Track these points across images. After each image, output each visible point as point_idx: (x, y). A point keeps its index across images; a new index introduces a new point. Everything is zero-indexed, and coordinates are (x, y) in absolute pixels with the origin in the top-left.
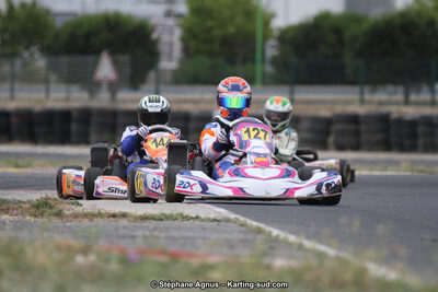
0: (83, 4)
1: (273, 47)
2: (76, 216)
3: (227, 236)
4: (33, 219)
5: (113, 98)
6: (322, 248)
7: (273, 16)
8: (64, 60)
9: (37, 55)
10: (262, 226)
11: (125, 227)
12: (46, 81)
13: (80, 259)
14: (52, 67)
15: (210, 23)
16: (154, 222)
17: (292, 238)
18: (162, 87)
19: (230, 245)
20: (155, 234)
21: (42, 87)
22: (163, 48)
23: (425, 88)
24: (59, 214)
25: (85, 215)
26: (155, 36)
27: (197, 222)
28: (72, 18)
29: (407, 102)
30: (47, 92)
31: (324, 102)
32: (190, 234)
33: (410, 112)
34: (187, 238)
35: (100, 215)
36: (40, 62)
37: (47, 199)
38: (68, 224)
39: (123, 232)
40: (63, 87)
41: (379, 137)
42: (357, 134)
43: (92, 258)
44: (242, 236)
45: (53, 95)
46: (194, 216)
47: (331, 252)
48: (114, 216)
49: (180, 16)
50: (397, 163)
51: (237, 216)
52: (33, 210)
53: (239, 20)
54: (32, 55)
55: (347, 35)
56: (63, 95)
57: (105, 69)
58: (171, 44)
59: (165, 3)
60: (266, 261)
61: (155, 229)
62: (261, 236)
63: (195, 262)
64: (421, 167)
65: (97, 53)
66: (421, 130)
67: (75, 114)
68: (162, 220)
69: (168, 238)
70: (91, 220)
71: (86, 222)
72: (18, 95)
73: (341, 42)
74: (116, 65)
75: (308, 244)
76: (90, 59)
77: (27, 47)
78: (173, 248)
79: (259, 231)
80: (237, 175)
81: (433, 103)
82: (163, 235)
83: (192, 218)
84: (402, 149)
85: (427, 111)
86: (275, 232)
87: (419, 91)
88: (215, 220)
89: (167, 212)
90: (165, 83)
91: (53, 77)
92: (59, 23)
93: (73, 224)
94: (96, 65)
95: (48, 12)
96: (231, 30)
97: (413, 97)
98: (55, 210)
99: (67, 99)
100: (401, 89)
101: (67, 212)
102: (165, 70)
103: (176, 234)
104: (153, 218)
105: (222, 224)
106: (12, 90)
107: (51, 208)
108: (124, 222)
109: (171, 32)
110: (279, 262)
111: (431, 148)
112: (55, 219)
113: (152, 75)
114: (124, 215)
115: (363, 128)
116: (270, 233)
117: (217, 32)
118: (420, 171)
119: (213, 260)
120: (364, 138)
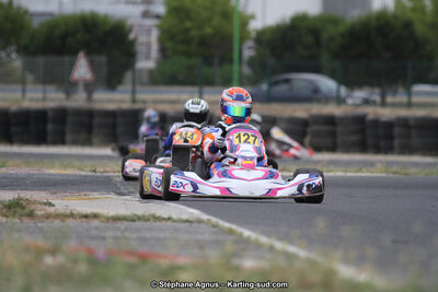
0: (61, 4)
1: (250, 48)
2: (48, 216)
3: (199, 237)
4: (4, 219)
5: (89, 99)
6: (292, 249)
7: (253, 17)
8: (41, 60)
9: (14, 56)
10: (234, 227)
11: (97, 228)
12: (23, 82)
13: (49, 260)
14: (28, 67)
15: (188, 24)
16: (125, 223)
17: (264, 239)
18: (138, 88)
19: (201, 245)
20: (127, 234)
21: (19, 87)
22: (140, 49)
23: (401, 90)
24: (31, 215)
25: (57, 216)
26: (132, 36)
27: (169, 223)
28: (49, 18)
29: (383, 104)
30: (24, 91)
32: (162, 235)
33: (386, 114)
34: (158, 239)
35: (72, 215)
36: (17, 62)
37: (19, 199)
38: (40, 225)
39: (94, 232)
40: (40, 87)
41: (355, 138)
42: (333, 135)
43: (61, 259)
44: (213, 237)
45: (29, 95)
46: (166, 216)
47: (302, 253)
48: (86, 216)
49: (158, 17)
50: (372, 164)
51: (209, 217)
52: (4, 211)
53: (217, 21)
54: (8, 55)
55: (324, 36)
56: (39, 95)
57: (82, 70)
58: (148, 45)
59: (143, 3)
60: (236, 262)
61: (126, 229)
62: (232, 238)
63: (164, 263)
64: (395, 168)
65: (74, 53)
66: (397, 131)
67: (50, 114)
68: (133, 220)
69: (139, 239)
70: (63, 221)
71: (57, 223)
73: (318, 43)
74: (93, 65)
75: (279, 245)
76: (67, 59)
77: (4, 47)
78: (144, 249)
79: (231, 232)
80: (225, 176)
81: (409, 105)
82: (134, 236)
83: (164, 219)
84: (378, 150)
85: (403, 113)
86: (247, 233)
87: (395, 93)
88: (187, 221)
89: (140, 213)
90: (142, 84)
91: (30, 77)
92: (36, 23)
93: (44, 225)
94: (72, 65)
95: (26, 12)
96: (209, 30)
97: (389, 99)
98: (26, 211)
99: (44, 99)
100: (377, 90)
101: (39, 213)
102: (141, 71)
103: (147, 235)
104: (124, 219)
105: (194, 225)
107: (23, 208)
108: (96, 223)
109: (148, 32)
110: (249, 263)
111: (408, 149)
112: (26, 220)
113: (129, 75)
114: (95, 216)
115: (339, 129)
116: (241, 235)
117: (194, 33)
118: (395, 173)
119: (182, 261)
120: (340, 139)
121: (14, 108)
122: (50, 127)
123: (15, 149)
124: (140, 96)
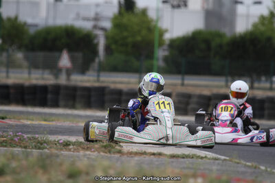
1: (165, 50)
5: (68, 79)
7: (166, 31)
15: (125, 34)
21: (26, 70)
26: (95, 41)
29: (252, 88)
30: (30, 73)
31: (206, 86)
40: (40, 71)
45: (33, 76)
53: (144, 32)
55: (213, 44)
57: (65, 61)
65: (60, 50)
67: (50, 88)
72: (11, 75)
73: (209, 48)
74: (72, 59)
76: (56, 54)
77: (11, 45)
81: (271, 89)
87: (259, 81)
92: (32, 31)
94: (59, 58)
95: (25, 24)
96: (139, 38)
97: (256, 85)
99: (43, 78)
100: (248, 79)
106: (7, 72)
117: (130, 40)
121: (27, 83)
122: (49, 96)
123: (30, 109)
124: (102, 79)
